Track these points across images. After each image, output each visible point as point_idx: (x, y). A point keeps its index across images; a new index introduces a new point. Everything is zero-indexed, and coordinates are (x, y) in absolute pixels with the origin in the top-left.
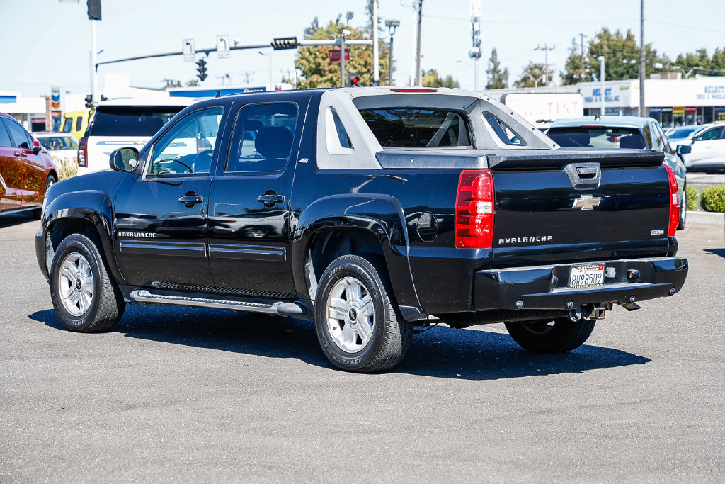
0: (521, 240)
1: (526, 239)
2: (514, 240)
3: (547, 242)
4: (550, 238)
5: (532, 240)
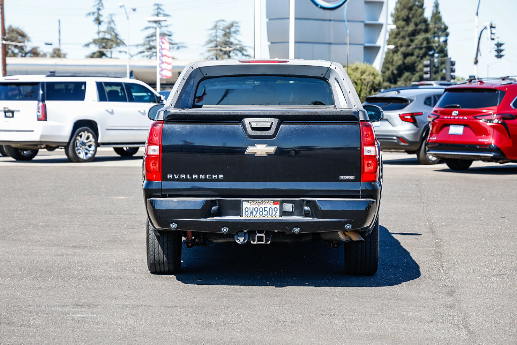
0: (191, 176)
1: (196, 176)
2: (183, 176)
3: (218, 180)
4: (221, 176)
5: (202, 177)
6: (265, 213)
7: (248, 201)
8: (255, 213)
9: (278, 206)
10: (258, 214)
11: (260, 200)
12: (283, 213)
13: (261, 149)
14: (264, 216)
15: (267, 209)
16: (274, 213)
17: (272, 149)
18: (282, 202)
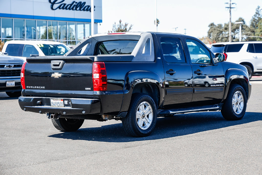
0: (34, 87)
1: (35, 87)
2: (31, 87)
3: (43, 89)
4: (44, 87)
5: (38, 87)
6: (59, 105)
7: (52, 99)
8: (55, 104)
9: (63, 102)
10: (56, 105)
11: (56, 98)
12: (65, 105)
13: (57, 75)
14: (58, 106)
15: (59, 103)
16: (62, 105)
17: (60, 75)
18: (64, 100)
